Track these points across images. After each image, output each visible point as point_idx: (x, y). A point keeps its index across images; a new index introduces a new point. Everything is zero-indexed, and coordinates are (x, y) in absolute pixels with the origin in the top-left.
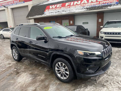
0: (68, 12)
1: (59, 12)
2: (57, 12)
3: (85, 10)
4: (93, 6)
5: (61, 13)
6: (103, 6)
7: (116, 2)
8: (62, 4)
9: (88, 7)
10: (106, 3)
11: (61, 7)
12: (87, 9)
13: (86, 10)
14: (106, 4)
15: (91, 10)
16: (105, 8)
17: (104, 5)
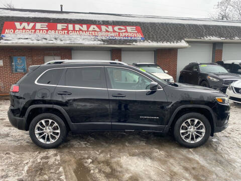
0: (68, 42)
1: (46, 39)
2: (39, 38)
3: (99, 42)
4: (111, 38)
5: (51, 42)
6: (125, 40)
7: (141, 37)
8: (47, 24)
9: (104, 38)
10: (128, 36)
11: (47, 30)
12: (103, 40)
13: (102, 43)
14: (129, 38)
15: (111, 44)
16: (130, 45)
17: (127, 38)
